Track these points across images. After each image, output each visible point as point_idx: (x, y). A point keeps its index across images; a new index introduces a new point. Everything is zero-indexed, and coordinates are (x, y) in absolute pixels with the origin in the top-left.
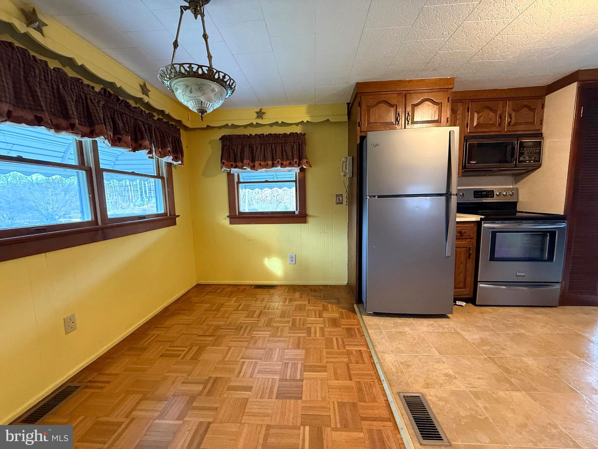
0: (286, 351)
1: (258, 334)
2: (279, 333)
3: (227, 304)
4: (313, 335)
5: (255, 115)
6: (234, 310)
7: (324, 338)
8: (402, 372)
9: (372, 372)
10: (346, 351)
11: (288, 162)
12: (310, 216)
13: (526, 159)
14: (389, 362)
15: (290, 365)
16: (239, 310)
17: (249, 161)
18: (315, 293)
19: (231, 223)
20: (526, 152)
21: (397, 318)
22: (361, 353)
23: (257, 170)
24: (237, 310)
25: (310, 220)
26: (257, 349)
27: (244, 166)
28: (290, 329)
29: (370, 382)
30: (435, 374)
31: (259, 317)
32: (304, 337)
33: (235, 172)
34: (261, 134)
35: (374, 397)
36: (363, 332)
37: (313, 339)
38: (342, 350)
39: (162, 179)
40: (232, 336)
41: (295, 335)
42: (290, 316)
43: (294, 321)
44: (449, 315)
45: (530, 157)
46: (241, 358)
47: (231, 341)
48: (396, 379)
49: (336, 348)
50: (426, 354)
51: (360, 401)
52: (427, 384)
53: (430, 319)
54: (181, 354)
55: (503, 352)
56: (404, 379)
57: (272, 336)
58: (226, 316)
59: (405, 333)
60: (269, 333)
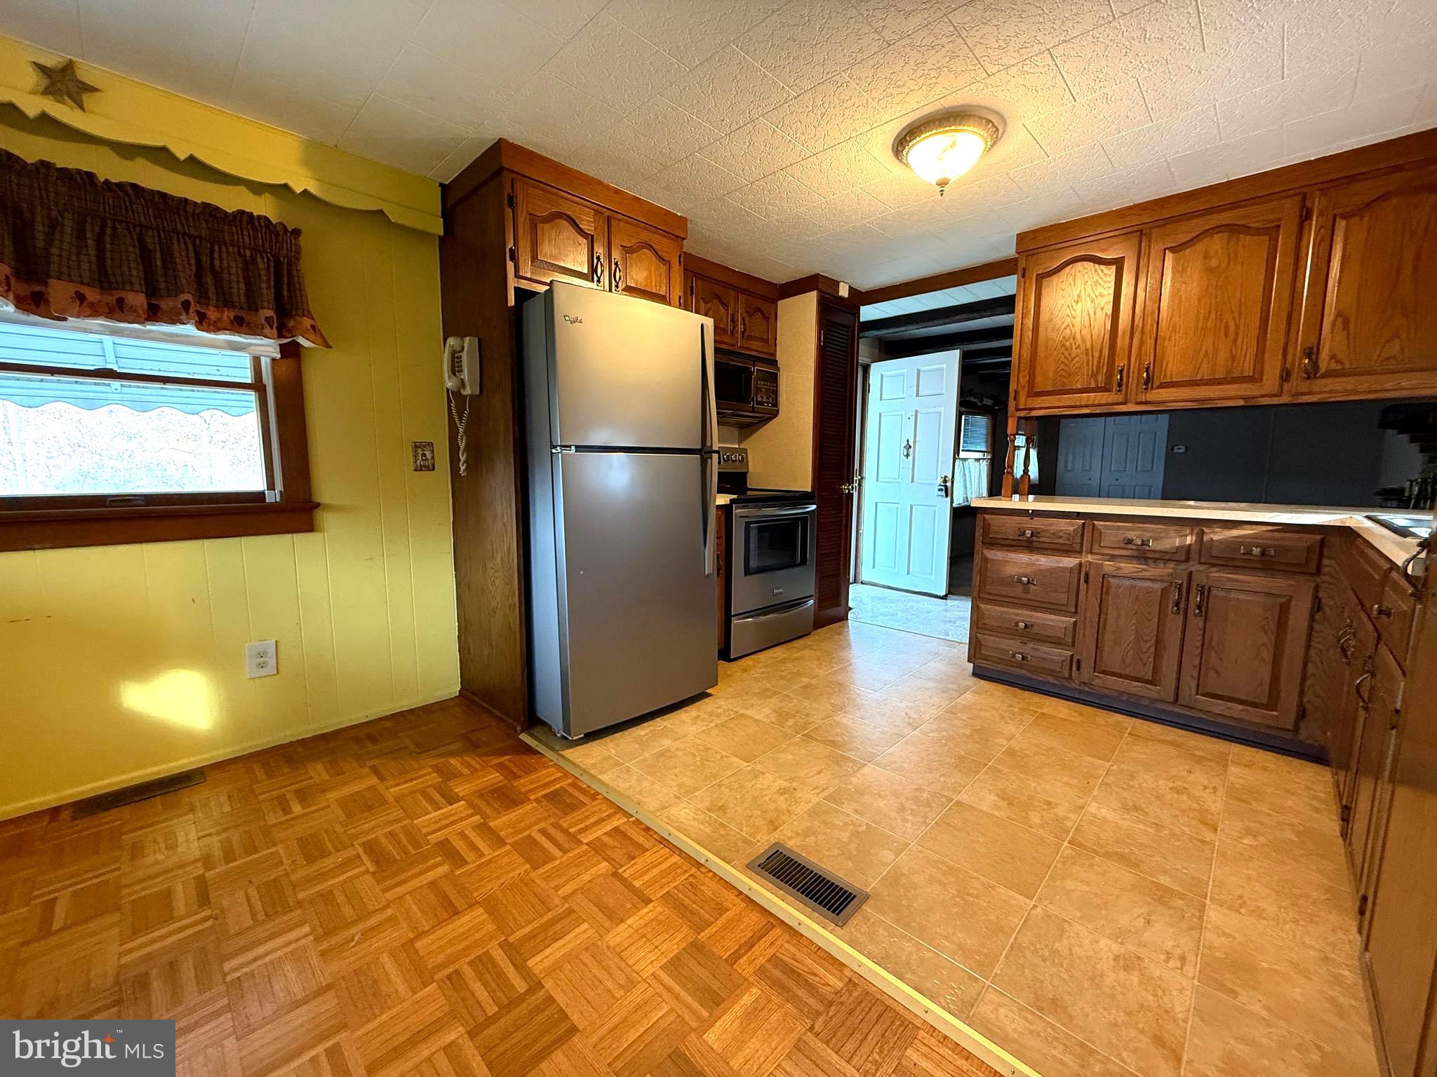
0: (418, 945)
4: (469, 856)
5: (36, 79)
7: (508, 847)
8: (723, 826)
9: (676, 858)
10: (586, 847)
11: (229, 314)
12: (330, 508)
14: (688, 820)
18: (377, 747)
21: (634, 729)
22: (622, 832)
25: (327, 519)
28: (379, 875)
29: (686, 879)
30: (767, 798)
32: (448, 876)
35: (718, 904)
36: (589, 787)
37: (480, 866)
38: (576, 852)
41: (415, 883)
42: (348, 842)
43: (372, 848)
44: (708, 691)
45: (767, 398)
48: (725, 844)
49: (558, 853)
50: (730, 773)
51: (699, 930)
52: (771, 822)
53: (688, 708)
55: (811, 719)
56: (735, 836)
59: (670, 751)
60: (306, 929)
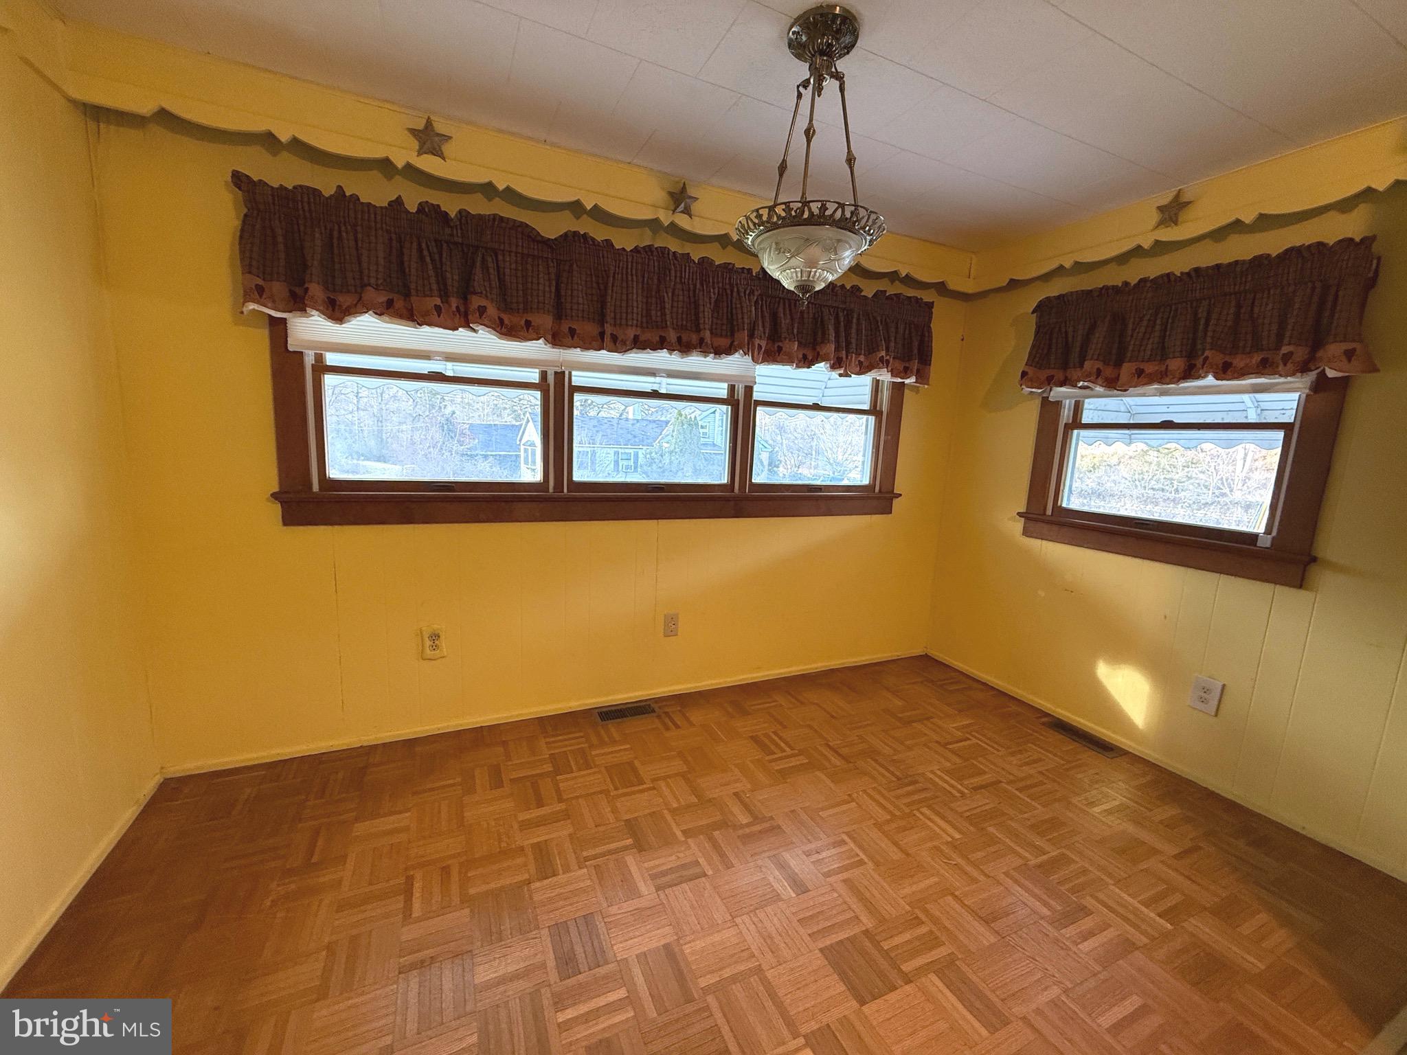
0: (950, 899)
1: (929, 819)
2: (979, 855)
3: (940, 723)
4: (1070, 932)
5: (1155, 217)
6: (937, 742)
7: (1098, 968)
11: (1257, 358)
12: (1330, 565)
15: (923, 930)
16: (950, 750)
17: (1099, 365)
19: (1026, 532)
23: (1126, 390)
24: (945, 746)
25: (1326, 580)
26: (896, 844)
27: (1080, 381)
28: (1025, 870)
31: (976, 789)
32: (1037, 915)
33: (1066, 398)
34: (1162, 276)
37: (1059, 941)
39: (876, 417)
40: (875, 785)
43: (1059, 861)
46: (847, 834)
47: (864, 791)
54: (775, 753)
57: (954, 845)
58: (908, 743)
60: (958, 836)
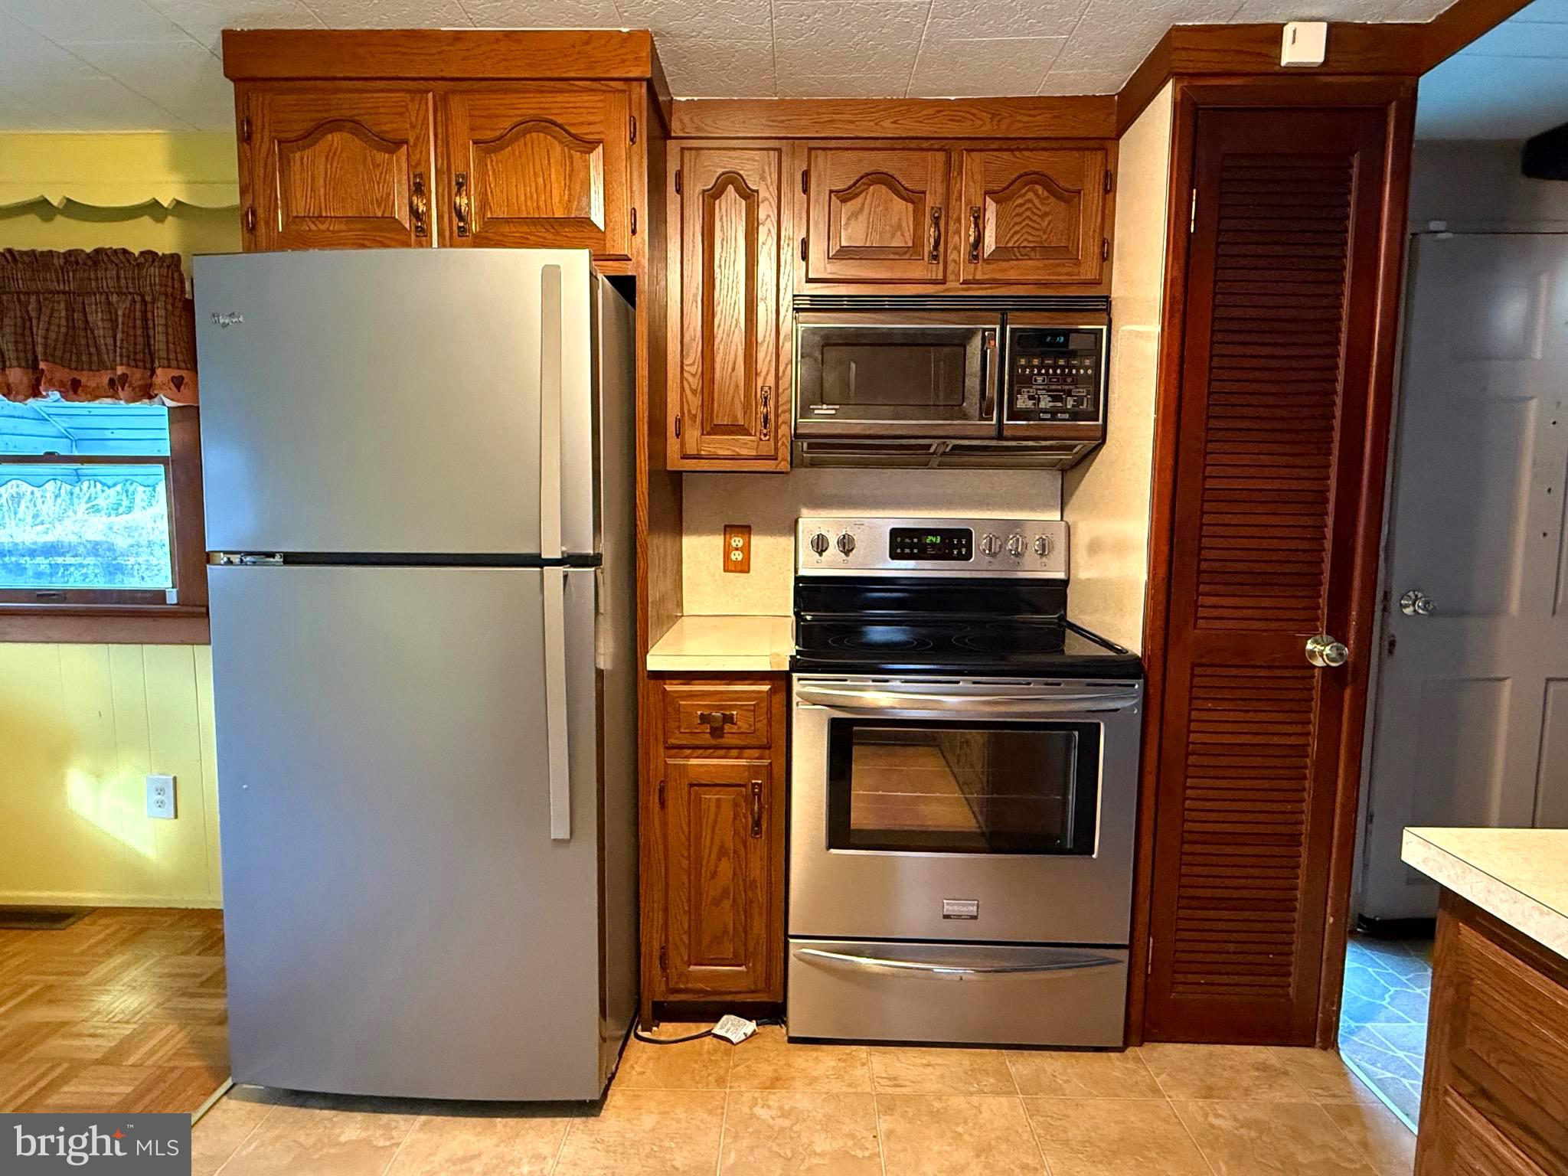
13: (1042, 405)
20: (1039, 374)
45: (1055, 399)
